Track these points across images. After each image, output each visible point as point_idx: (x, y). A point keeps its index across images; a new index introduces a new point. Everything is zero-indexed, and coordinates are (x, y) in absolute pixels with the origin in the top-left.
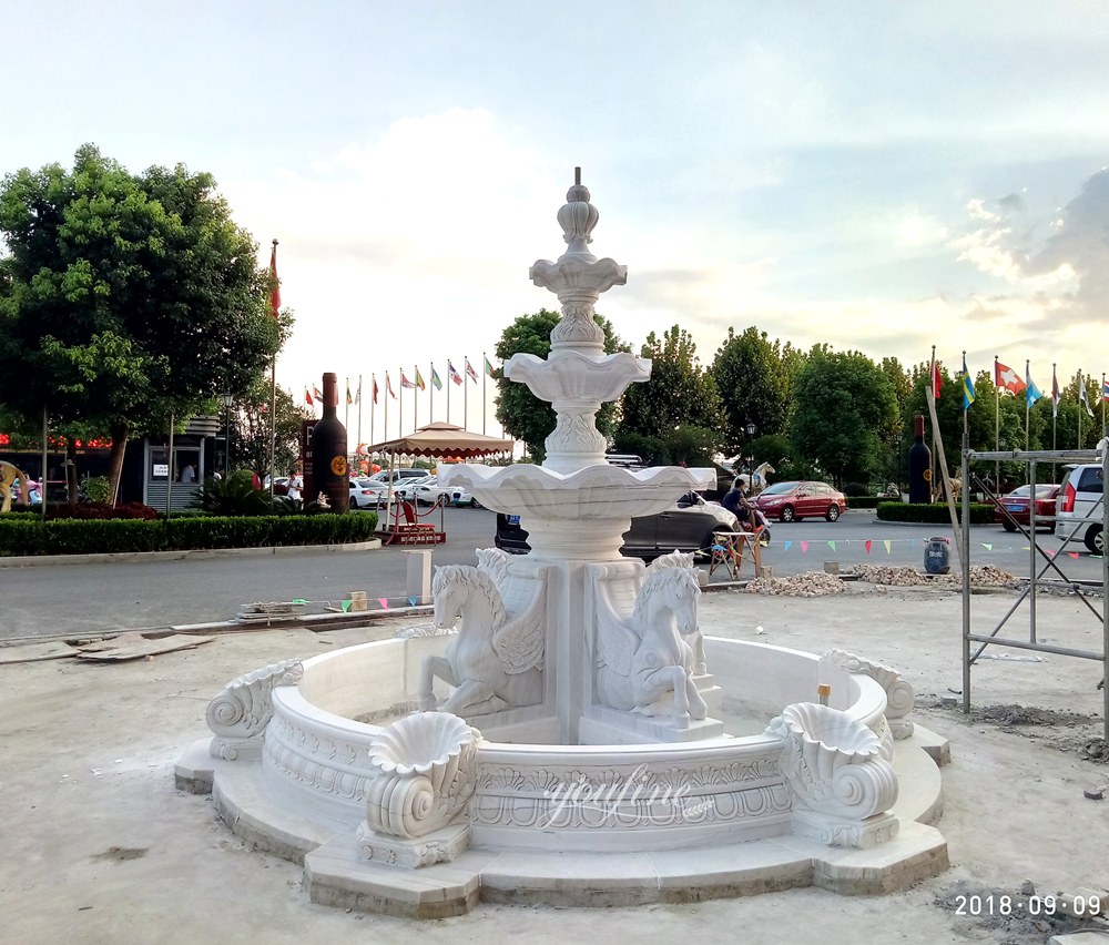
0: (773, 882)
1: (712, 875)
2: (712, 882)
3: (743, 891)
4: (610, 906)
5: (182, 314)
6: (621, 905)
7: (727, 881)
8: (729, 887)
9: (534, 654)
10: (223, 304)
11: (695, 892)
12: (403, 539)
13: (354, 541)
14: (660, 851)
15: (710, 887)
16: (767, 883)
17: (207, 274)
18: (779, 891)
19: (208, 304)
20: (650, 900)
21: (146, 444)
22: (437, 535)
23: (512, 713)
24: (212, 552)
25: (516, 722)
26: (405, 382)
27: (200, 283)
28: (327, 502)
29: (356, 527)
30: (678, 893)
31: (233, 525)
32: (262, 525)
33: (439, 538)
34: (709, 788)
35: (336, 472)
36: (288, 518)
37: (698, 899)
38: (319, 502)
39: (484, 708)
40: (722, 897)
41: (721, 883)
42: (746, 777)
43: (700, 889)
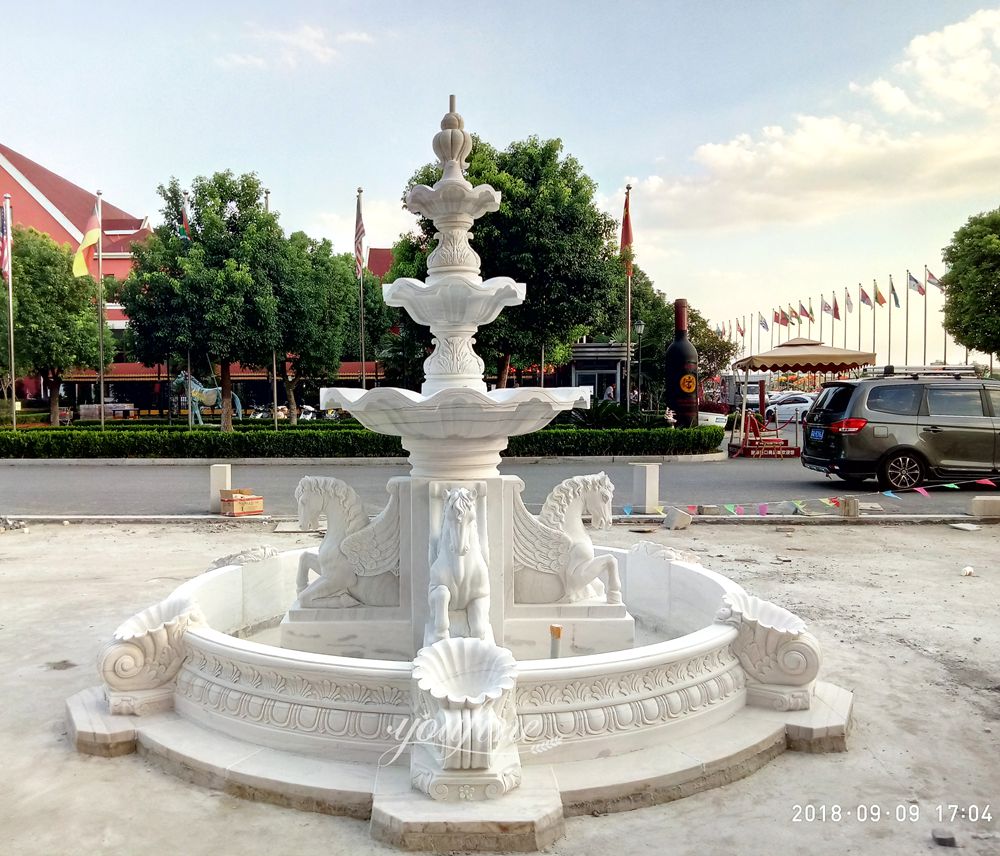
0: (325, 804)
1: (267, 781)
2: (267, 787)
3: (293, 803)
4: (192, 782)
5: (528, 264)
6: (199, 785)
7: (280, 790)
8: (282, 796)
9: (387, 561)
10: (560, 250)
11: (251, 791)
12: (753, 452)
13: (694, 453)
14: (276, 749)
15: (265, 791)
16: (319, 804)
17: (545, 226)
18: (331, 814)
19: (547, 251)
20: (218, 787)
21: (573, 369)
22: (791, 449)
23: (361, 610)
24: (560, 458)
25: (365, 619)
26: (865, 298)
27: (539, 234)
28: (674, 417)
29: (694, 439)
30: (239, 788)
31: (578, 436)
32: (605, 437)
33: (793, 452)
34: (327, 702)
35: (686, 390)
36: (627, 431)
37: (253, 798)
38: (666, 417)
39: (333, 602)
40: (275, 803)
41: (275, 790)
42: (369, 699)
43: (256, 789)
